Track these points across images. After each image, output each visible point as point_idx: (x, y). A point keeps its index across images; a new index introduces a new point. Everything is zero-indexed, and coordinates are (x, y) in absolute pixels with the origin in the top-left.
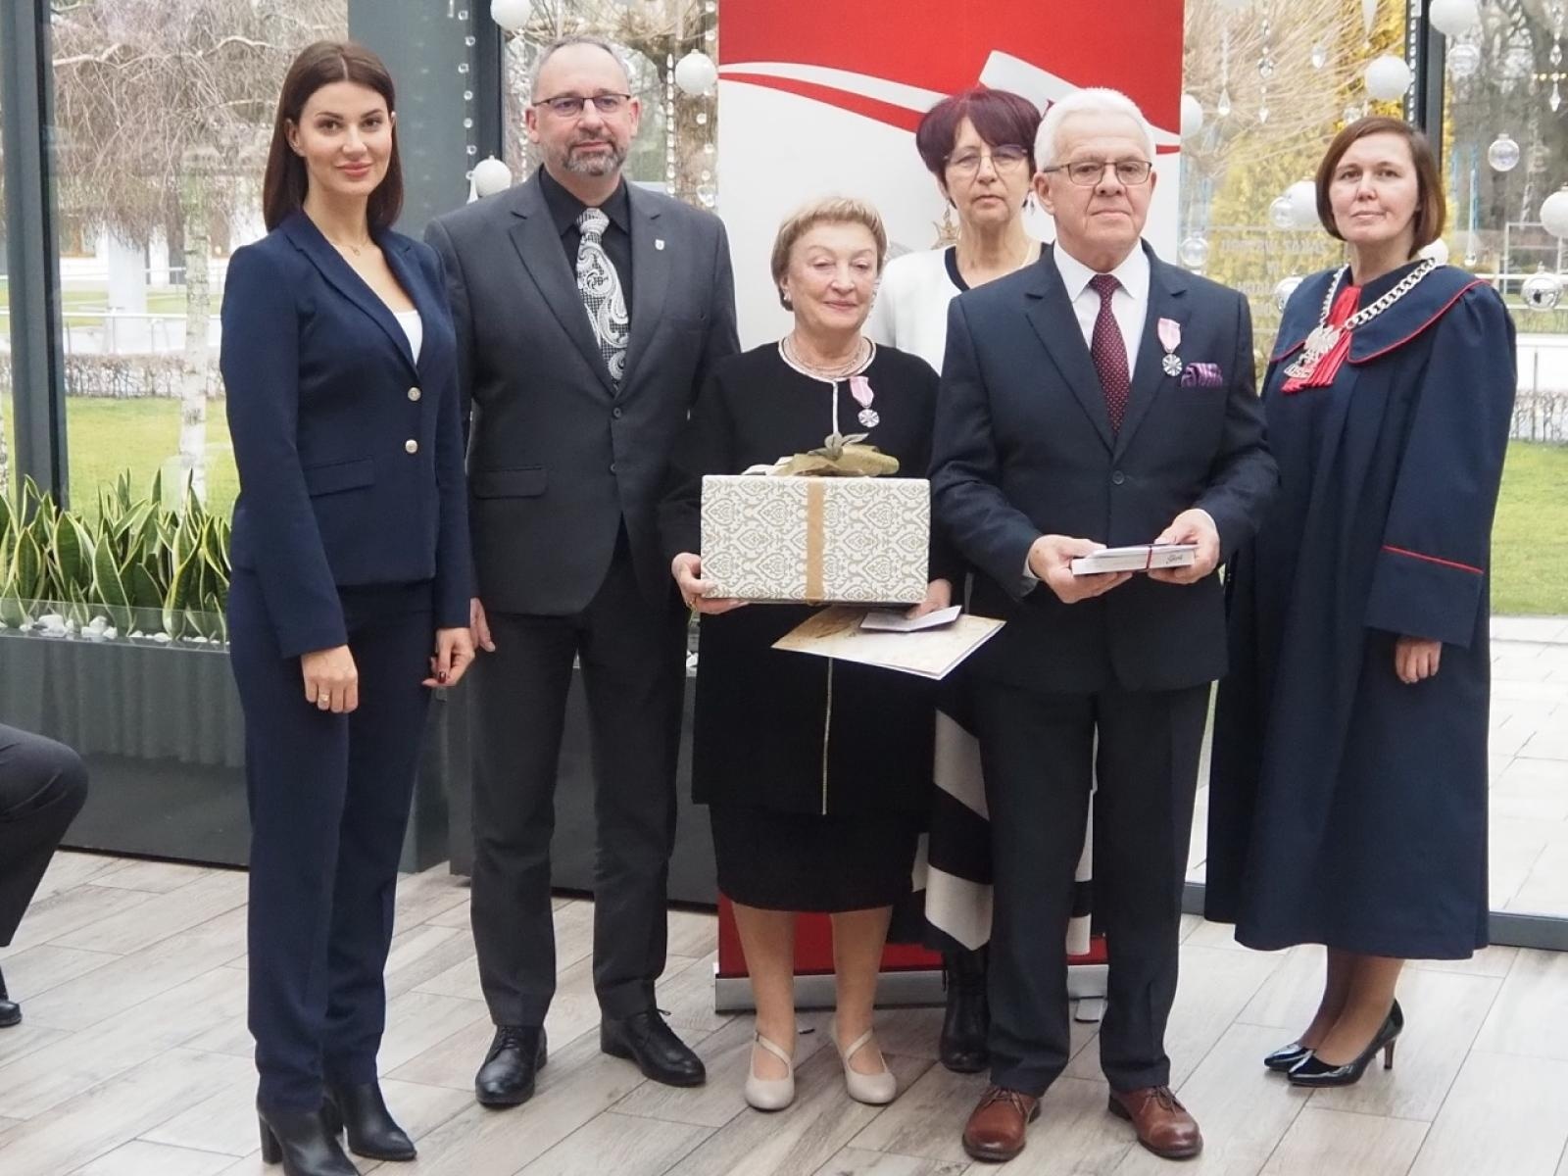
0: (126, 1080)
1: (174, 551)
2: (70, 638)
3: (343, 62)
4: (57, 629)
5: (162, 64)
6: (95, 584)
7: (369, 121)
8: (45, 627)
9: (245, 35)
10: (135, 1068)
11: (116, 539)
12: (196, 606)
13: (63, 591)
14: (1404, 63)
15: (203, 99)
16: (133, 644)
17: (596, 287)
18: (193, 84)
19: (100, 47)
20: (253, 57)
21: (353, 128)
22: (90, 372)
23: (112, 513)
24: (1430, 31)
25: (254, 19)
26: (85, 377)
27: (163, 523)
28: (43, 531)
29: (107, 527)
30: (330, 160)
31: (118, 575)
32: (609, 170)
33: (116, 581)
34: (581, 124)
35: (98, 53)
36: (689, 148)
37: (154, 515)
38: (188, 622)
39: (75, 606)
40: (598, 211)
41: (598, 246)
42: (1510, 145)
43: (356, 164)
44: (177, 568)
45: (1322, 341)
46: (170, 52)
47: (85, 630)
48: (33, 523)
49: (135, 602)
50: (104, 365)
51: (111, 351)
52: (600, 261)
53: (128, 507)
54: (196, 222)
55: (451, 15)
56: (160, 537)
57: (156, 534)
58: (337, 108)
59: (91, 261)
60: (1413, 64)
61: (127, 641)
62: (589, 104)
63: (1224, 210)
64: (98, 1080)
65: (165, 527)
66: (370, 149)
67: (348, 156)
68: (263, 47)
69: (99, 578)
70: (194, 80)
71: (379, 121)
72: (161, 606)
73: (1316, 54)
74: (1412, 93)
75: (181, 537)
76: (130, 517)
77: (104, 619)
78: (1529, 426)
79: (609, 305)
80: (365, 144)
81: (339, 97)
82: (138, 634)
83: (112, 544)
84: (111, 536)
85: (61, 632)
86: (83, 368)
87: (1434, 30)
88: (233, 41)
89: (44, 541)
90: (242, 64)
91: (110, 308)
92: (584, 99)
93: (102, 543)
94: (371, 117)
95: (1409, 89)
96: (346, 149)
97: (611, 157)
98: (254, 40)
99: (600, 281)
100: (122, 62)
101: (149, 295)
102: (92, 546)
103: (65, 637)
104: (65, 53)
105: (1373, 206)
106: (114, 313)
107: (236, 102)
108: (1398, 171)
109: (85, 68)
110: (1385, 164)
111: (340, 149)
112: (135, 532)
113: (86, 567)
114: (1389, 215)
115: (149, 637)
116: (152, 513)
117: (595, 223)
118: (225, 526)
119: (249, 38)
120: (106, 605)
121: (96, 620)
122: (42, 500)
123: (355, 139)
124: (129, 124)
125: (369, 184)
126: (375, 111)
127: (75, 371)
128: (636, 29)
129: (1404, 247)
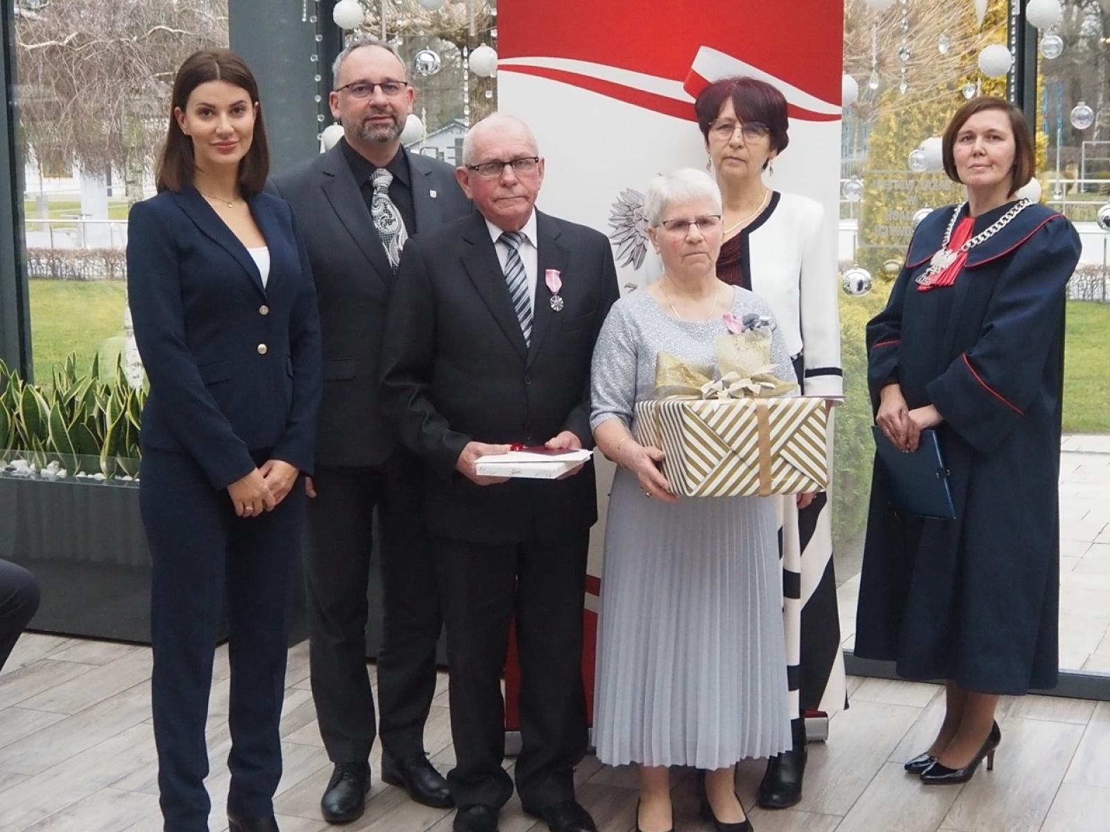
0: (68, 813)
1: (108, 414)
2: (33, 478)
3: (217, 66)
4: (23, 471)
5: (107, 47)
6: (50, 438)
7: (236, 109)
8: (15, 469)
9: (167, 24)
10: (75, 804)
11: (65, 405)
12: (124, 454)
13: (27, 443)
14: (1007, 50)
15: (137, 71)
16: (78, 483)
17: (388, 226)
18: (130, 61)
19: (62, 35)
20: (174, 40)
21: (224, 115)
22: (67, 262)
23: (62, 386)
24: (1027, 24)
25: (175, 13)
26: (63, 265)
27: (99, 393)
28: (13, 399)
29: (58, 397)
30: (207, 138)
31: (67, 432)
32: (392, 137)
33: (66, 436)
34: (372, 102)
35: (61, 39)
36: (484, 109)
37: (93, 387)
38: (118, 465)
39: (36, 455)
40: (385, 170)
41: (386, 196)
42: (1086, 110)
43: (226, 141)
44: (110, 426)
45: (943, 260)
46: (114, 38)
47: (43, 471)
48: (5, 393)
49: (79, 451)
50: (77, 257)
51: (83, 247)
52: (389, 207)
53: (74, 381)
54: (134, 160)
55: (304, 20)
56: (98, 404)
57: (94, 402)
58: (212, 100)
59: (68, 180)
60: (1014, 50)
61: (74, 479)
62: (378, 89)
63: (878, 142)
64: (47, 813)
65: (101, 396)
66: (237, 131)
67: (220, 136)
68: (180, 34)
69: (53, 434)
70: (131, 58)
71: (244, 109)
72: (99, 454)
73: (942, 43)
74: (1013, 71)
75: (113, 403)
76: (75, 389)
77: (58, 463)
78: (1101, 291)
79: (398, 239)
80: (233, 127)
81: (213, 91)
82: (82, 475)
83: (62, 409)
84: (61, 403)
85: (26, 473)
86: (62, 259)
87: (1030, 25)
88: (159, 29)
89: (13, 407)
90: (166, 46)
91: (82, 215)
92: (374, 85)
93: (55, 407)
94: (237, 106)
95: (1011, 68)
96: (218, 131)
97: (393, 128)
98: (174, 29)
99: (390, 222)
100: (79, 46)
101: (110, 204)
102: (47, 409)
103: (29, 476)
104: (36, 40)
105: (983, 160)
106: (84, 219)
107: (162, 74)
108: (1001, 136)
109: (52, 50)
110: (992, 130)
111: (215, 131)
112: (79, 399)
113: (44, 425)
114: (994, 166)
115: (90, 476)
116: (91, 386)
117: (383, 179)
118: (144, 394)
119: (171, 27)
120: (58, 453)
121: (51, 464)
122: (11, 377)
123: (225, 123)
124: (84, 91)
125: (235, 156)
126: (241, 101)
127: (57, 261)
128: (443, 25)
129: (1005, 190)
